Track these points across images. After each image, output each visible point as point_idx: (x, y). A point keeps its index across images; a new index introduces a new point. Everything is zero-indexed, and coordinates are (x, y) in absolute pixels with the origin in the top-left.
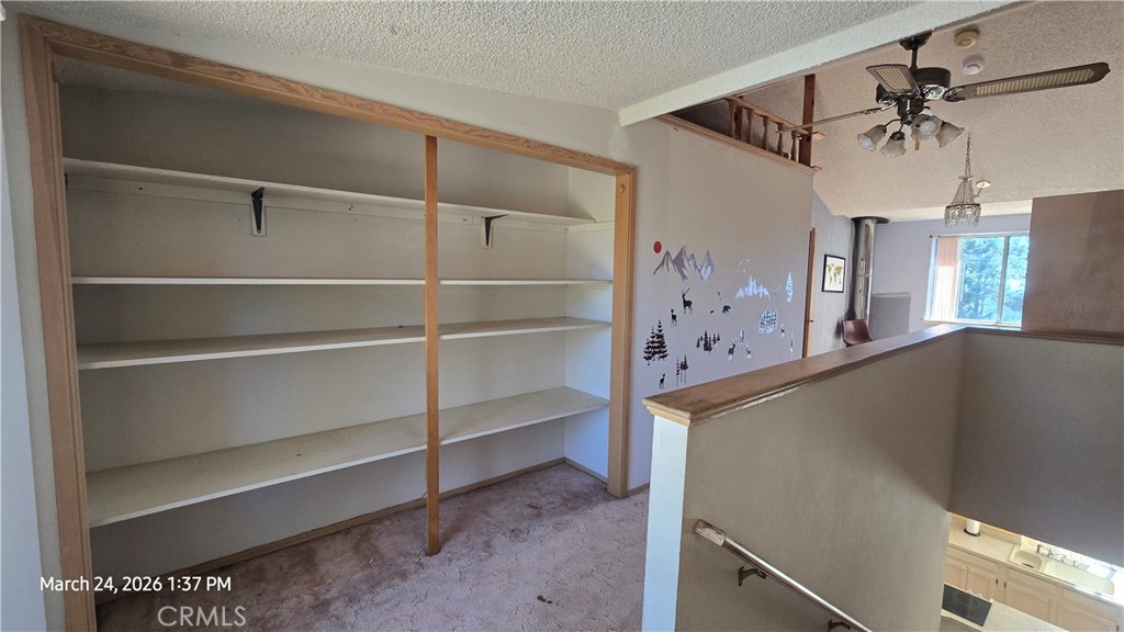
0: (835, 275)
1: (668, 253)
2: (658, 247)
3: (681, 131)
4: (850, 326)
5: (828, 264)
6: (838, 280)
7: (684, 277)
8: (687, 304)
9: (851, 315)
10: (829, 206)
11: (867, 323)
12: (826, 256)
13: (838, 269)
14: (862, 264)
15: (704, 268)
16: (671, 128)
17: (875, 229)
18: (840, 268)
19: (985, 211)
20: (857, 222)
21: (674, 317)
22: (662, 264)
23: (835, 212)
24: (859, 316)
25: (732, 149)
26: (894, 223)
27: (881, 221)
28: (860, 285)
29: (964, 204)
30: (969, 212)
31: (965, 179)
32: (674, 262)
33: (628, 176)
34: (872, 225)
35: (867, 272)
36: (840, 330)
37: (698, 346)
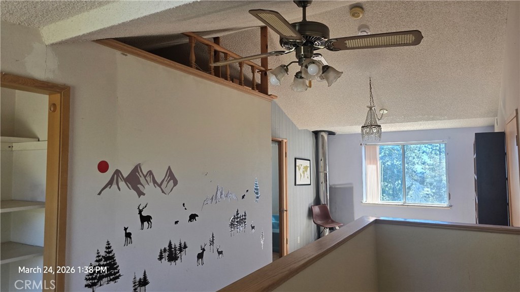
0: (303, 172)
1: (118, 172)
2: (103, 167)
3: (130, 57)
4: (316, 209)
5: (297, 165)
6: (306, 176)
7: (140, 194)
8: (145, 219)
9: (317, 201)
10: (295, 123)
11: (329, 208)
12: (295, 159)
13: (306, 168)
14: (321, 163)
15: (165, 183)
16: (118, 53)
17: (328, 139)
18: (307, 167)
19: (384, 128)
20: (316, 133)
21: (128, 235)
22: (110, 183)
23: (300, 127)
24: (323, 201)
25: (191, 77)
26: (340, 135)
27: (331, 133)
28: (322, 179)
29: (371, 125)
30: (375, 130)
31: (371, 108)
32: (127, 180)
33: (59, 95)
34: (325, 135)
35: (325, 169)
36: (310, 213)
37: (161, 258)
